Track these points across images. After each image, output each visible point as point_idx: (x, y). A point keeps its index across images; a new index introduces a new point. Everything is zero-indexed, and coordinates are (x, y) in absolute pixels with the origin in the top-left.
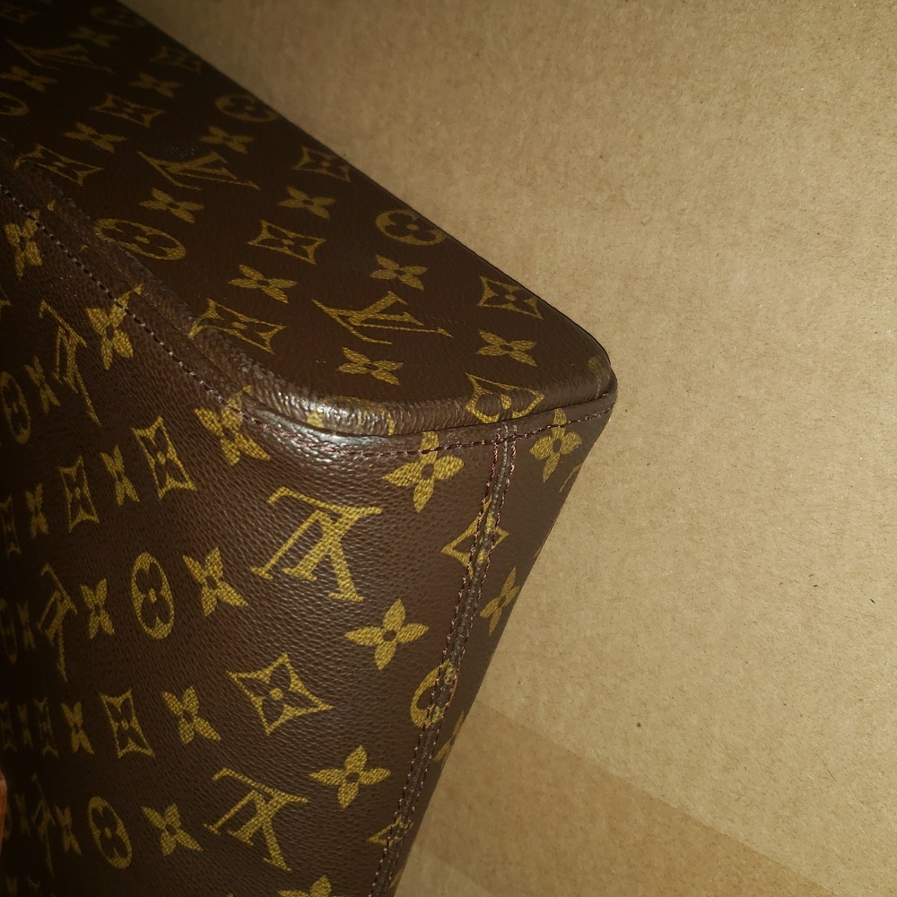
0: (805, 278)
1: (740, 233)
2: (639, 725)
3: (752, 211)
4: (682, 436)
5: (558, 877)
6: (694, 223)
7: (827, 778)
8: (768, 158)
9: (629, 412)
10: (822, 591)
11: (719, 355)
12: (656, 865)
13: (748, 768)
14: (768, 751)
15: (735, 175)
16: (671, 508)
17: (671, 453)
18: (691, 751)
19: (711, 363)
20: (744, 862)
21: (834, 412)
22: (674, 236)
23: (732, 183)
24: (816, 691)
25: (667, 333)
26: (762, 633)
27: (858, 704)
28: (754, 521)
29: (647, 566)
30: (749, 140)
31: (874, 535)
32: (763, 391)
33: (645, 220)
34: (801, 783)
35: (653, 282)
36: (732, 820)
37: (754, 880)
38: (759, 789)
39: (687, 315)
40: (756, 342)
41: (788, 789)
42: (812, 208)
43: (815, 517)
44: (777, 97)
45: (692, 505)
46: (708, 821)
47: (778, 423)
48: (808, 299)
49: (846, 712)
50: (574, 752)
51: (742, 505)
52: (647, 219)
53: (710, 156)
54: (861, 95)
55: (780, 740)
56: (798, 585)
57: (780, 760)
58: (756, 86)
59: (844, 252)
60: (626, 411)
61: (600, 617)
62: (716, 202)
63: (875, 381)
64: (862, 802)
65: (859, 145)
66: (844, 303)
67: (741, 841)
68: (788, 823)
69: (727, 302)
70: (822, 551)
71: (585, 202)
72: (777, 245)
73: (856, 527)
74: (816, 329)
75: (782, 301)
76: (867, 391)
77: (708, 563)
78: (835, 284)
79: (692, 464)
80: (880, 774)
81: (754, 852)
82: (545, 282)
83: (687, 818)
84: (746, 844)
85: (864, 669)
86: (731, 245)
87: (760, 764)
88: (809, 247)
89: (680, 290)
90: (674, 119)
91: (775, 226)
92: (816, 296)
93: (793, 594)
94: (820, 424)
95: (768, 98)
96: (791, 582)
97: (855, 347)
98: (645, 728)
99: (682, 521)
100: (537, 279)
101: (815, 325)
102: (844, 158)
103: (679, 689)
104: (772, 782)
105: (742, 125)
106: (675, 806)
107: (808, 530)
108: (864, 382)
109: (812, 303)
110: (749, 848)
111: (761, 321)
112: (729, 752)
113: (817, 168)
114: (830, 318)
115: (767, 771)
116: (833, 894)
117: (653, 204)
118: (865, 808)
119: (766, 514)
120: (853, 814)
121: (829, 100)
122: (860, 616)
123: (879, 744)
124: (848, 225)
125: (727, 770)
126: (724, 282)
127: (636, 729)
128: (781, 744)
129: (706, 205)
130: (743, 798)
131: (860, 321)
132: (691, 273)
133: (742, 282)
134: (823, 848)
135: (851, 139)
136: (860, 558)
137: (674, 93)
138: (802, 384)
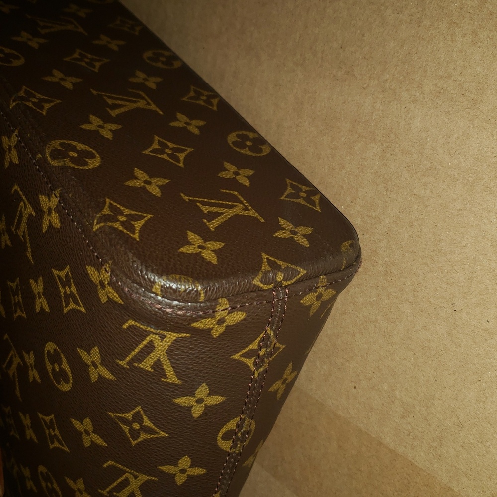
0: (455, 122)
1: (418, 94)
2: (355, 387)
3: (425, 80)
4: (382, 218)
5: (311, 472)
6: (392, 88)
7: (458, 426)
8: (435, 48)
9: (354, 203)
10: (459, 314)
11: (404, 169)
12: (363, 469)
13: (415, 417)
14: (426, 408)
15: (416, 58)
16: (375, 261)
17: (376, 227)
18: (383, 404)
19: (400, 174)
20: (411, 472)
21: (468, 205)
22: (381, 96)
23: (414, 63)
24: (454, 374)
25: (376, 155)
26: (424, 337)
27: (478, 383)
28: (421, 270)
29: (362, 294)
30: (425, 37)
31: (490, 281)
32: (428, 191)
33: (365, 86)
34: (444, 428)
35: (368, 124)
36: (405, 447)
37: (416, 482)
38: (420, 430)
39: (387, 144)
40: (425, 162)
41: (437, 431)
42: (460, 79)
43: (456, 269)
44: (441, 10)
45: (387, 259)
46: (392, 446)
47: (437, 211)
48: (456, 135)
49: (470, 387)
50: (320, 400)
51: (415, 260)
52: (366, 85)
53: (402, 46)
54: (490, 8)
55: (433, 401)
56: (445, 309)
57: (433, 414)
58: (429, 3)
59: (477, 106)
60: (352, 202)
61: (335, 323)
62: (405, 75)
63: (493, 187)
64: (478, 442)
65: (488, 39)
66: (477, 138)
67: (410, 459)
68: (436, 451)
69: (409, 137)
70: (459, 290)
71: (332, 76)
72: (439, 102)
73: (479, 276)
74: (460, 153)
75: (441, 136)
76: (488, 193)
77: (395, 294)
78: (472, 126)
79: (388, 235)
80: (489, 426)
81: (417, 466)
82: (309, 124)
83: (380, 444)
84: (412, 461)
85: (482, 362)
86: (412, 101)
87: (421, 415)
88: (457, 103)
89: (384, 129)
90: (383, 24)
91: (438, 90)
92: (461, 133)
93: (442, 315)
94: (460, 212)
95: (436, 11)
96: (441, 307)
97: (482, 165)
98: (358, 389)
99: (381, 269)
100: (305, 122)
101: (459, 151)
102: (479, 47)
103: (377, 368)
104: (427, 426)
105: (420, 28)
106: (374, 436)
107: (452, 276)
108: (487, 187)
109: (458, 138)
110: (414, 464)
111: (428, 148)
112: (405, 406)
113: (463, 53)
114: (469, 147)
115: (425, 419)
116: (460, 494)
117: (370, 77)
118: (480, 445)
119: (428, 267)
120: (473, 448)
121: (471, 11)
122: (480, 330)
123: (489, 407)
124: (480, 89)
125: (403, 417)
126: (408, 124)
127: (353, 390)
128: (433, 404)
129: (399, 77)
130: (411, 434)
131: (485, 149)
132: (390, 118)
133: (419, 124)
134: (455, 467)
135: (484, 35)
136: (481, 295)
137: (383, 8)
138: (451, 187)
